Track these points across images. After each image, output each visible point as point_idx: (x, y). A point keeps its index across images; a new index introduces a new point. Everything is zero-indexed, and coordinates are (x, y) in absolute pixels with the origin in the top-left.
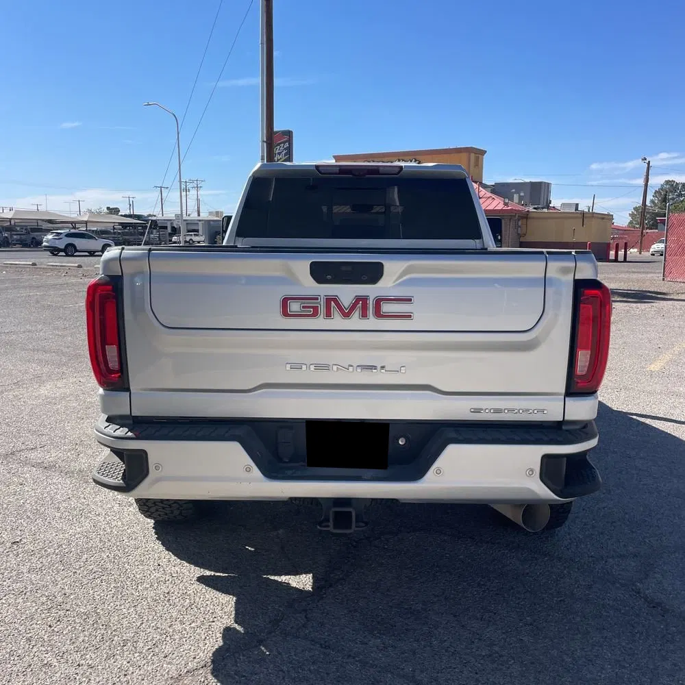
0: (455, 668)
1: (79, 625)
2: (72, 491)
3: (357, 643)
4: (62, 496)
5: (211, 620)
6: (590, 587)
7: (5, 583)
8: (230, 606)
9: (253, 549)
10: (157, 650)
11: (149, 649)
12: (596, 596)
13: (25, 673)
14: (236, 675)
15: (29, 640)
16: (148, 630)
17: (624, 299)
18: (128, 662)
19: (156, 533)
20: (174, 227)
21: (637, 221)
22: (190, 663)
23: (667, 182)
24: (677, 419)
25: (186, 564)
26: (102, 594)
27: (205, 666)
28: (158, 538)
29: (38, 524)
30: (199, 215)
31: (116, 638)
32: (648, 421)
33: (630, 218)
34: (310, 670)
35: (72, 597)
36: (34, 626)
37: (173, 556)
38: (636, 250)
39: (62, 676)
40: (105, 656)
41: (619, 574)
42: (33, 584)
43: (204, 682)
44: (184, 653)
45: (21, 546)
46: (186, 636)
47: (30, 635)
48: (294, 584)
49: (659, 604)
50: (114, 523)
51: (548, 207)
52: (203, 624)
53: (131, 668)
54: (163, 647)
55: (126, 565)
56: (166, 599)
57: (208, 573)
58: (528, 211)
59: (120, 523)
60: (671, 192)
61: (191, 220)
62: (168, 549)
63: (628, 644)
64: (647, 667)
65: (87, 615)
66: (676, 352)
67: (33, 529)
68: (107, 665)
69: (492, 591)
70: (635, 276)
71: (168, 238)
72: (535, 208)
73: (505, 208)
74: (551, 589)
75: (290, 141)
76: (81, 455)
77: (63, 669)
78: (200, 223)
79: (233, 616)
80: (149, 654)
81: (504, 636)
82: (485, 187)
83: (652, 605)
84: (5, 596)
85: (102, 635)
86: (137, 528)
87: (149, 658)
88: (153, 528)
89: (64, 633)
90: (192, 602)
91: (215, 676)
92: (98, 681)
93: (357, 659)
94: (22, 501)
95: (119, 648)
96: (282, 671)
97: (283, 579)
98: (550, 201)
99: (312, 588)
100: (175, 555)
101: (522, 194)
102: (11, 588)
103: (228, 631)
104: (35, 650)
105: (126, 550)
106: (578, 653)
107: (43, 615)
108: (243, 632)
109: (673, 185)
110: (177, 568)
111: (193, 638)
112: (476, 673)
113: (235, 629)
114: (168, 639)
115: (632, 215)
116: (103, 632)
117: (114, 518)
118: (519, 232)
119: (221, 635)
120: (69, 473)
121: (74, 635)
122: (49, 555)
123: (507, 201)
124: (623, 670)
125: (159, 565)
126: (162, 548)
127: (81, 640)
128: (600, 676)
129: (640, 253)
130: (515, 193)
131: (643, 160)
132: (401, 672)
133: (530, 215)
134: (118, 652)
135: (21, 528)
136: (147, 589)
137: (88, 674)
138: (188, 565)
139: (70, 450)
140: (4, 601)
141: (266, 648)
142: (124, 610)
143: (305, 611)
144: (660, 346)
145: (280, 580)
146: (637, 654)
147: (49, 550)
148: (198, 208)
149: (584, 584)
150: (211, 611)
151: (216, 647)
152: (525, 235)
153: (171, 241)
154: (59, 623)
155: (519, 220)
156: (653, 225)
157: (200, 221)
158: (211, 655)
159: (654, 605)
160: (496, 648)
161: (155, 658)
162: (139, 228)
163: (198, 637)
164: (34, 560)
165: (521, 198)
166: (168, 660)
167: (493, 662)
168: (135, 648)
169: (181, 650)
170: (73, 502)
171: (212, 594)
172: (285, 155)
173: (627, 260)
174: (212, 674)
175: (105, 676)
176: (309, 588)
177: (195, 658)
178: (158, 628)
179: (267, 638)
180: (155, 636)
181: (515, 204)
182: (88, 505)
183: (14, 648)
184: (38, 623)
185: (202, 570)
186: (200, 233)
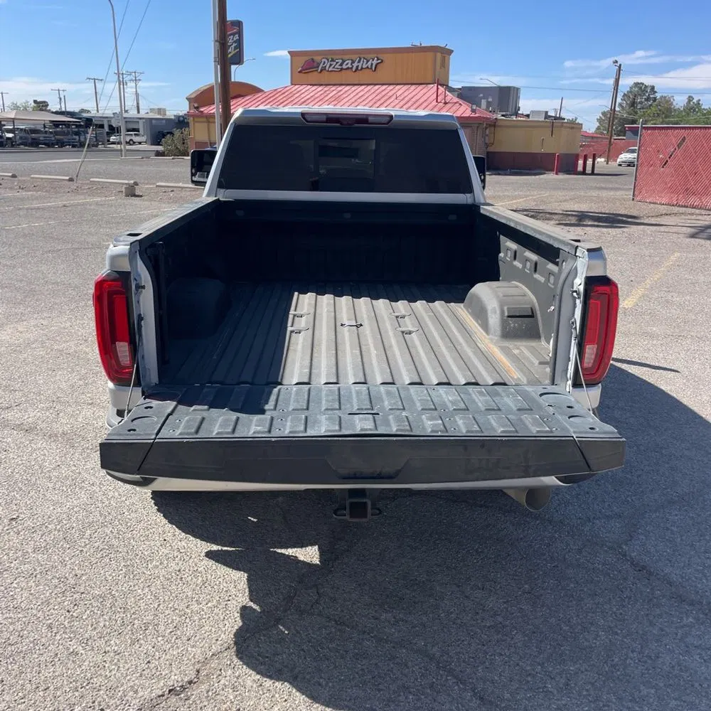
0: (463, 641)
1: (97, 608)
2: (60, 457)
3: (369, 619)
4: (50, 464)
5: (227, 599)
6: (580, 551)
7: (12, 565)
8: (243, 583)
9: (255, 520)
10: (179, 632)
11: (171, 632)
12: (586, 560)
13: (53, 663)
14: (260, 656)
15: (50, 626)
16: (167, 612)
17: (596, 223)
18: (153, 647)
19: (156, 504)
20: (112, 126)
21: (605, 127)
22: (213, 646)
23: (636, 84)
24: (651, 364)
25: (192, 538)
26: (114, 574)
27: (229, 648)
28: (158, 510)
29: (32, 497)
30: (138, 112)
31: (136, 622)
32: (624, 366)
33: (598, 124)
34: (328, 648)
35: (84, 578)
36: (52, 611)
37: (177, 529)
38: (603, 160)
39: (91, 664)
40: (129, 641)
41: (606, 537)
42: (42, 566)
43: (230, 665)
44: (206, 635)
45: (19, 522)
46: (204, 617)
47: (50, 621)
48: (301, 558)
49: (644, 568)
50: (111, 494)
51: (516, 114)
52: (220, 604)
53: (157, 653)
54: (185, 629)
55: (132, 541)
56: (179, 577)
57: (215, 548)
58: (496, 119)
59: (116, 494)
60: (640, 95)
61: (130, 118)
62: (170, 522)
63: (618, 609)
64: (637, 632)
65: (103, 597)
66: (648, 286)
67: (28, 502)
68: (133, 650)
69: (490, 558)
70: (604, 194)
71: (106, 138)
72: (503, 116)
73: (473, 115)
74: (545, 555)
75: (240, 33)
76: (61, 415)
77: (91, 657)
78: (141, 121)
79: (247, 594)
80: (172, 637)
81: (505, 605)
82: (452, 90)
83: (637, 569)
84: (15, 579)
85: (122, 619)
86: (135, 499)
87: (173, 641)
88: (152, 498)
89: (84, 617)
90: (205, 579)
91: (241, 659)
92: (127, 668)
93: (371, 635)
94: (10, 470)
95: (141, 632)
96: (303, 650)
97: (290, 552)
98: (519, 108)
99: (320, 561)
100: (180, 528)
101: (490, 100)
102: (19, 570)
103: (244, 611)
104: (58, 637)
105: (129, 524)
106: (574, 621)
107: (59, 599)
108: (259, 611)
109: (641, 88)
110: (183, 543)
111: (211, 619)
112: (483, 645)
113: (251, 607)
114: (188, 620)
115: (600, 120)
116: (122, 615)
117: (110, 488)
118: (487, 141)
119: (239, 615)
120: (53, 436)
121: (94, 620)
122: (50, 532)
123: (474, 107)
124: (616, 636)
125: (165, 540)
126: (164, 521)
127: (102, 625)
128: (595, 643)
129: (607, 163)
130: (484, 98)
131: (614, 63)
132: (415, 647)
133: (499, 123)
134: (141, 637)
135: (16, 502)
136: (157, 567)
137: (116, 661)
138: (194, 539)
139: (48, 409)
140: (16, 586)
141: (284, 627)
142: (139, 591)
143: (316, 586)
144: (633, 278)
145: (287, 553)
146: (627, 620)
147: (50, 526)
148: (138, 104)
149: (574, 548)
150: (225, 589)
151: (236, 627)
152: (493, 144)
153: (109, 141)
154: (76, 607)
155: (486, 128)
156: (621, 131)
157: (140, 119)
158: (232, 637)
159: (641, 568)
160: (500, 619)
161: (179, 641)
162: (73, 127)
163: (216, 617)
164: (37, 537)
165: (489, 104)
166: (191, 642)
167: (498, 633)
168: (157, 631)
169: (203, 632)
170: (64, 471)
171: (223, 570)
172: (235, 48)
173: (595, 172)
174: (237, 655)
175: (134, 663)
176: (316, 561)
177: (217, 640)
178: (176, 609)
179: (284, 616)
180: (174, 618)
181: (482, 111)
182: (80, 473)
183: (36, 636)
184: (56, 608)
185: (208, 544)
186: (141, 132)
